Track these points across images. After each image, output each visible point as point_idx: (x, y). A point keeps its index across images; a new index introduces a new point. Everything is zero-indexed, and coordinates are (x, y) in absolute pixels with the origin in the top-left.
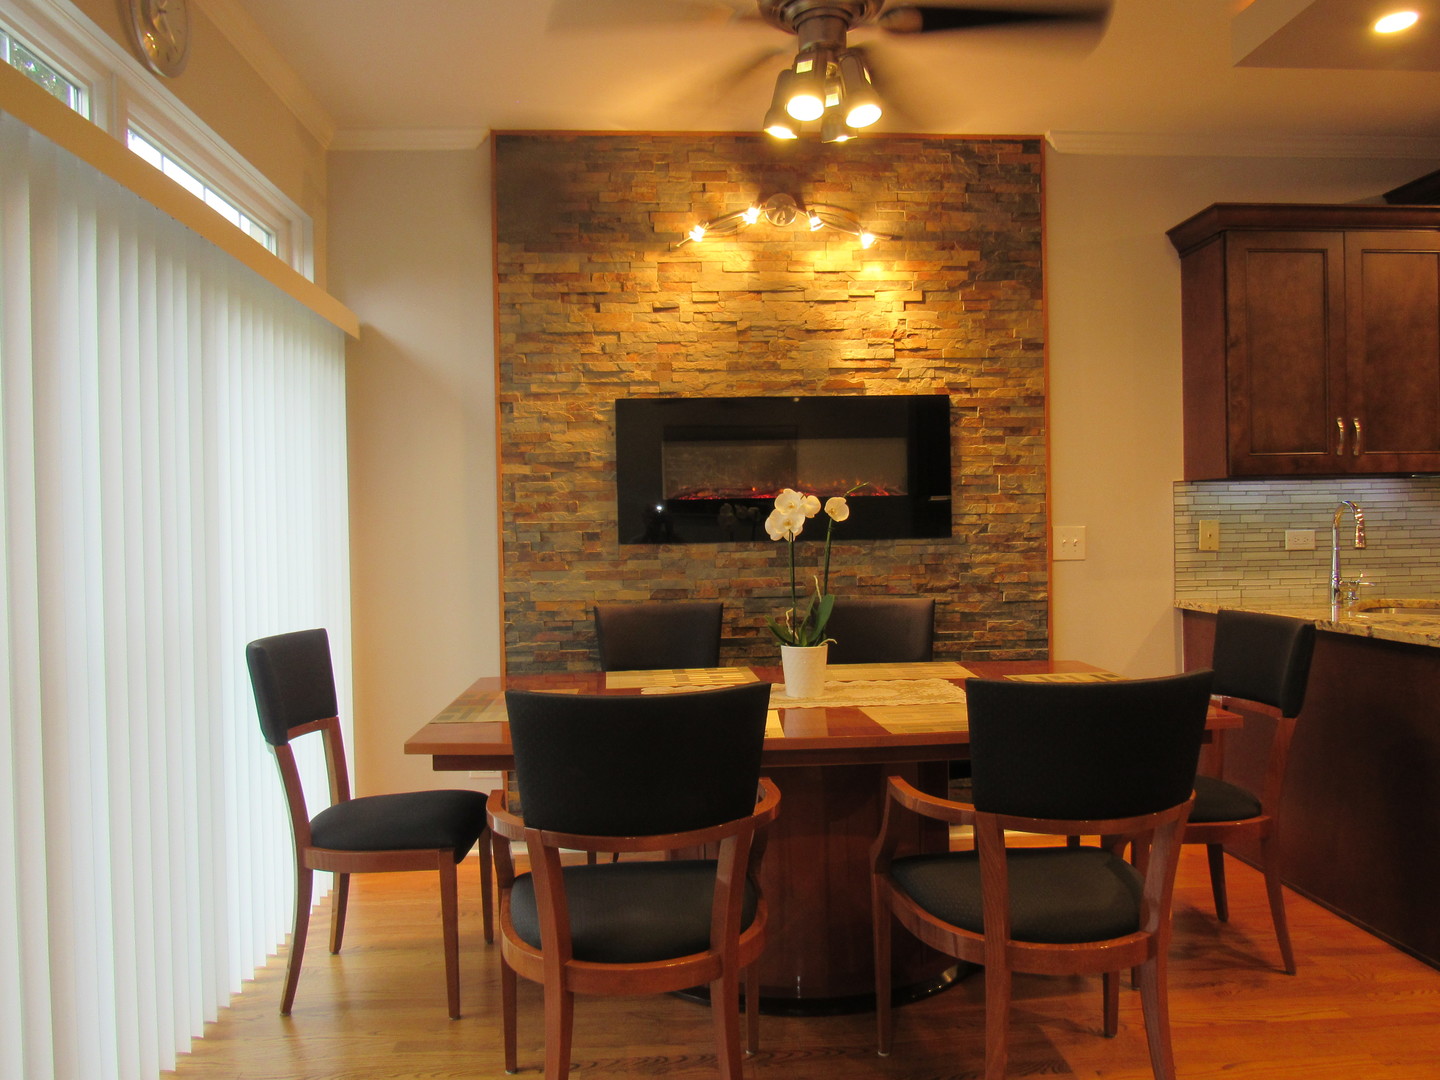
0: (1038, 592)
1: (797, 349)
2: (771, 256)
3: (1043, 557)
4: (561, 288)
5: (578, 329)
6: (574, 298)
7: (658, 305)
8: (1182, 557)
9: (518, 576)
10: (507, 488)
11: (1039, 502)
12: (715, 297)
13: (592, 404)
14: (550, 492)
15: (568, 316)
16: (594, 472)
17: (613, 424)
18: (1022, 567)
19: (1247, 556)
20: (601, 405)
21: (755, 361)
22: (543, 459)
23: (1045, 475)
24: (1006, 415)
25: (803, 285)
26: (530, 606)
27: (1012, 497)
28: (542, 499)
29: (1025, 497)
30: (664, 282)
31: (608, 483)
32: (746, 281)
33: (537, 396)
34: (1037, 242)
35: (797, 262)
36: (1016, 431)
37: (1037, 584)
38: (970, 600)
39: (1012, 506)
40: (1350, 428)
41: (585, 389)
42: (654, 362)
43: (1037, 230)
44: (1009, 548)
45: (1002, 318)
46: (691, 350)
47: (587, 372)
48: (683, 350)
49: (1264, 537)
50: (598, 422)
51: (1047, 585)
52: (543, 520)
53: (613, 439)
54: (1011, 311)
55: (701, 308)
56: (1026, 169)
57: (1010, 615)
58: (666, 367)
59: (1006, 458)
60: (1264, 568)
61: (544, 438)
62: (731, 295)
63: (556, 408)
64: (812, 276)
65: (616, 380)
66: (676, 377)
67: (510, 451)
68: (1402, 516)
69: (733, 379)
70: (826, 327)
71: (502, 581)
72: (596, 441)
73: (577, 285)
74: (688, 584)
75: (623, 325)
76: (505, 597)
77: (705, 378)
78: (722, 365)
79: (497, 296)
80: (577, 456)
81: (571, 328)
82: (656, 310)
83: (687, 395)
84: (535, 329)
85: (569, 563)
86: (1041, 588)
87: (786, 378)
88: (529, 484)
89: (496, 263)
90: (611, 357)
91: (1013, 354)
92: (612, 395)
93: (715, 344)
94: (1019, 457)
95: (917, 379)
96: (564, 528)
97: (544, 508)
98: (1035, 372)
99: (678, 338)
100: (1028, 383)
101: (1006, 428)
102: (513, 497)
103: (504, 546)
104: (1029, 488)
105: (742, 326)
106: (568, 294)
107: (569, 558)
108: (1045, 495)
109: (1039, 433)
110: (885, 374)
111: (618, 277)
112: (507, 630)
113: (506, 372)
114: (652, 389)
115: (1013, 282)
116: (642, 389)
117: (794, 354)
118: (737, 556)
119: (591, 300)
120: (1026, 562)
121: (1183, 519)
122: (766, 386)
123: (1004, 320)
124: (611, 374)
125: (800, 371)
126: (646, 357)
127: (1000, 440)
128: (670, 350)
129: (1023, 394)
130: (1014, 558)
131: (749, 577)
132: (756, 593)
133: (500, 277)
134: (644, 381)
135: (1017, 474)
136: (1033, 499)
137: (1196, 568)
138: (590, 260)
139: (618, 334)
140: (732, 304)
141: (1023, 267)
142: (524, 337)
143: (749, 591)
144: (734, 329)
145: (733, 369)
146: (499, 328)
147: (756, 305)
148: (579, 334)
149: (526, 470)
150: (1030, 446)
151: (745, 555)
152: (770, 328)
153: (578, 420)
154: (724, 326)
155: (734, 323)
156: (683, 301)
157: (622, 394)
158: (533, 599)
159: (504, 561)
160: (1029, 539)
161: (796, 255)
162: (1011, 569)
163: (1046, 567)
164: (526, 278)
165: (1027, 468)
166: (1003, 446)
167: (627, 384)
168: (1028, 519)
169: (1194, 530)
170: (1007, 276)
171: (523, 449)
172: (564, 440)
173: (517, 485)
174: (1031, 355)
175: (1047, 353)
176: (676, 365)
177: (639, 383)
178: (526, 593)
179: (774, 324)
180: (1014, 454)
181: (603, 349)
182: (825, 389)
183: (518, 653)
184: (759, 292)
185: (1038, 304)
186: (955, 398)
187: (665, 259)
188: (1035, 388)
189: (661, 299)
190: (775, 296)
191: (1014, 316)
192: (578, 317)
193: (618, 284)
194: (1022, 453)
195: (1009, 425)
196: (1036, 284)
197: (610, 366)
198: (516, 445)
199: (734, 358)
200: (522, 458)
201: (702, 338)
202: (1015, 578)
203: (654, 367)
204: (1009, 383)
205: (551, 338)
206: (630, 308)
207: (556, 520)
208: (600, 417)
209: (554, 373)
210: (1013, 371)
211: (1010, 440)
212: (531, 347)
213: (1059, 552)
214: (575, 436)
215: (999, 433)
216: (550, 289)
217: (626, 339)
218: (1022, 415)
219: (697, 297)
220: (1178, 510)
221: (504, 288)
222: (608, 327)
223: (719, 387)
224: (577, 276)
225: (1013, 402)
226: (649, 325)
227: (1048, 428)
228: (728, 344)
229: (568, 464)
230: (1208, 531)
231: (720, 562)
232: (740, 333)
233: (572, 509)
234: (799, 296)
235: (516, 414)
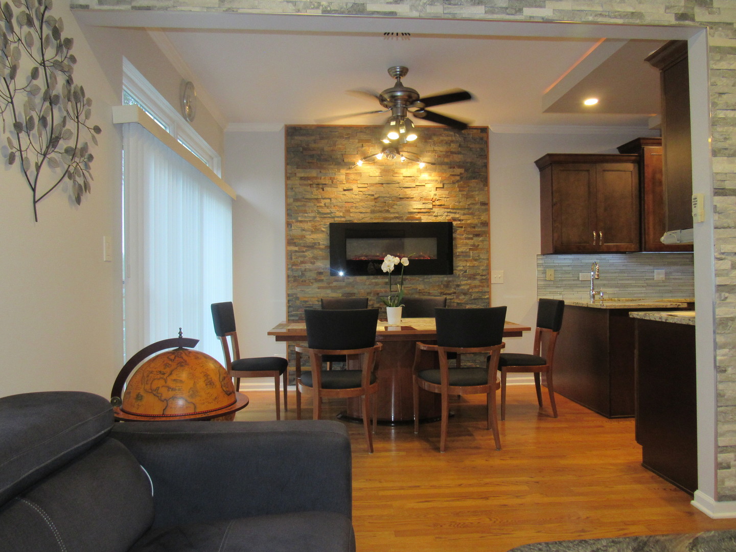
0: (485, 295)
1: (396, 205)
2: (387, 171)
3: (487, 282)
4: (310, 182)
5: (316, 197)
6: (314, 186)
7: (345, 188)
8: (541, 283)
9: (293, 287)
10: (289, 255)
11: (486, 262)
12: (366, 186)
13: (320, 225)
14: (305, 257)
15: (312, 193)
16: (321, 249)
17: (329, 232)
18: (479, 286)
19: (565, 283)
20: (324, 225)
21: (381, 209)
22: (302, 245)
23: (488, 251)
24: (474, 230)
25: (399, 181)
26: (297, 298)
27: (476, 260)
28: (302, 259)
29: (481, 260)
30: (348, 181)
31: (327, 253)
32: (377, 180)
33: (301, 222)
34: (486, 166)
35: (397, 173)
36: (477, 235)
37: (485, 292)
38: (460, 298)
39: (476, 263)
40: (598, 235)
41: (318, 219)
42: (343, 209)
43: (485, 161)
44: (475, 279)
45: (472, 193)
46: (357, 205)
47: (319, 213)
48: (354, 205)
49: (571, 276)
50: (323, 231)
51: (489, 292)
52: (303, 267)
53: (329, 237)
54: (476, 191)
55: (361, 189)
56: (482, 139)
57: (475, 304)
58: (348, 211)
59: (474, 245)
60: (571, 287)
61: (303, 237)
62: (372, 185)
63: (307, 226)
64: (402, 178)
65: (329, 216)
66: (352, 215)
67: (290, 241)
68: (624, 268)
69: (372, 216)
70: (407, 197)
71: (288, 289)
72: (322, 238)
73: (316, 181)
74: (356, 291)
75: (332, 196)
76: (288, 295)
77: (362, 215)
78: (369, 210)
79: (286, 185)
80: (315, 244)
81: (313, 197)
82: (345, 190)
83: (356, 221)
84: (300, 197)
85: (312, 283)
86: (487, 294)
87: (392, 216)
88: (298, 254)
89: (286, 172)
90: (328, 207)
91: (477, 207)
92: (328, 221)
93: (366, 203)
94: (478, 245)
95: (441, 216)
96: (310, 270)
97: (302, 262)
98: (485, 214)
99: (352, 200)
100: (482, 218)
101: (474, 234)
102: (291, 258)
103: (288, 277)
104: (482, 256)
105: (376, 196)
106: (312, 184)
107: (312, 281)
108: (488, 259)
109: (486, 236)
110: (429, 214)
111: (331, 178)
112: (289, 307)
113: (290, 213)
114: (343, 219)
115: (476, 180)
116: (339, 219)
117: (395, 207)
118: (374, 281)
119: (321, 186)
120: (481, 284)
121: (541, 269)
122: (385, 218)
123: (473, 195)
124: (328, 214)
125: (397, 213)
126: (341, 207)
127: (471, 239)
128: (350, 205)
129: (480, 222)
130: (477, 283)
131: (378, 289)
132: (380, 295)
133: (288, 178)
134: (340, 217)
135: (478, 251)
136: (484, 261)
137: (546, 287)
138: (320, 172)
139: (330, 199)
140: (372, 188)
141: (480, 175)
142: (296, 200)
143: (378, 294)
144: (373, 197)
145: (373, 212)
146: (287, 197)
147: (382, 189)
148: (317, 199)
149: (296, 249)
150: (482, 241)
151: (376, 280)
152: (387, 197)
153: (316, 230)
154: (369, 196)
155: (373, 195)
156: (354, 187)
157: (332, 221)
158: (298, 296)
159: (288, 282)
160: (482, 276)
161: (396, 170)
162: (475, 287)
163: (489, 286)
164: (297, 178)
165: (482, 249)
166: (473, 241)
167: (333, 217)
168: (482, 268)
169: (544, 273)
170: (474, 178)
171: (295, 241)
172: (310, 238)
173: (293, 254)
174: (483, 207)
175: (489, 206)
176: (351, 210)
177: (338, 217)
178: (296, 294)
179: (388, 195)
180: (476, 244)
181: (325, 204)
182: (406, 219)
183: (292, 316)
184: (382, 184)
185: (486, 189)
186: (455, 223)
187: (348, 172)
188: (484, 220)
189: (346, 186)
190: (388, 185)
191: (477, 193)
192: (316, 193)
193: (331, 181)
194: (480, 244)
195: (475, 233)
196: (485, 181)
197: (328, 211)
198: (293, 239)
199: (373, 208)
200: (295, 245)
201: (361, 200)
202: (477, 290)
203: (344, 211)
204: (475, 217)
205: (305, 200)
206: (335, 190)
207: (307, 267)
208: (324, 229)
209: (307, 213)
210: (476, 213)
211: (475, 239)
212: (298, 204)
213: (493, 281)
214: (315, 236)
215: (471, 236)
216: (305, 182)
217: (334, 201)
218: (479, 230)
219: (359, 186)
220: (538, 265)
221: (289, 182)
222: (327, 196)
223: (368, 219)
224: (316, 178)
225: (477, 225)
226: (342, 196)
227: (489, 234)
228: (371, 203)
229: (312, 246)
230: (550, 273)
231: (367, 283)
232: (375, 199)
233: (313, 263)
234: (397, 185)
235: (293, 228)
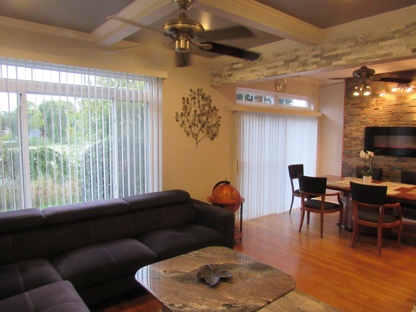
1: (405, 116)
2: (401, 97)
4: (356, 106)
5: (359, 114)
6: (359, 108)
7: (375, 108)
9: (345, 159)
10: (344, 142)
12: (387, 106)
13: (360, 128)
14: (352, 144)
15: (357, 111)
16: (360, 141)
17: (364, 131)
20: (362, 128)
21: (395, 119)
22: (351, 138)
25: (408, 103)
26: (347, 164)
28: (350, 145)
30: (376, 104)
31: (363, 142)
32: (394, 103)
33: (351, 126)
35: (407, 98)
41: (359, 125)
42: (373, 120)
46: (381, 117)
47: (360, 122)
48: (380, 117)
50: (362, 131)
52: (350, 149)
53: (364, 134)
55: (384, 109)
58: (376, 121)
61: (351, 134)
62: (391, 106)
63: (354, 128)
64: (410, 101)
65: (365, 123)
66: (378, 123)
67: (345, 136)
69: (390, 123)
70: (413, 112)
71: (342, 159)
72: (361, 135)
73: (359, 105)
74: (377, 163)
75: (367, 113)
76: (343, 162)
77: (384, 123)
78: (388, 120)
79: (345, 108)
80: (357, 137)
81: (357, 113)
82: (375, 109)
83: (380, 126)
84: (351, 114)
85: (355, 157)
87: (402, 123)
88: (348, 142)
89: (345, 102)
90: (365, 119)
92: (364, 126)
93: (387, 116)
96: (354, 151)
97: (351, 147)
99: (379, 115)
102: (345, 144)
103: (343, 153)
105: (393, 112)
106: (357, 107)
107: (354, 156)
111: (367, 104)
112: (343, 168)
113: (346, 122)
114: (373, 125)
116: (371, 125)
117: (404, 118)
118: (388, 159)
119: (362, 108)
122: (397, 124)
124: (365, 122)
125: (405, 121)
126: (372, 119)
128: (377, 117)
131: (391, 163)
132: (392, 167)
133: (346, 104)
134: (371, 123)
138: (362, 100)
139: (366, 114)
140: (391, 108)
142: (349, 115)
143: (390, 166)
144: (391, 113)
145: (390, 121)
146: (345, 114)
147: (396, 108)
148: (359, 115)
149: (348, 140)
151: (390, 159)
152: (399, 112)
153: (358, 131)
154: (389, 112)
155: (391, 111)
156: (380, 108)
157: (367, 126)
158: (347, 163)
159: (343, 156)
161: (406, 97)
164: (350, 104)
167: (368, 124)
171: (348, 136)
172: (355, 134)
173: (346, 142)
176: (378, 120)
177: (370, 124)
178: (346, 162)
179: (401, 111)
181: (363, 117)
182: (411, 125)
183: (345, 172)
184: (397, 105)
187: (377, 99)
189: (376, 107)
190: (401, 105)
192: (359, 111)
193: (367, 105)
197: (365, 121)
198: (346, 135)
199: (390, 119)
200: (347, 138)
201: (384, 115)
203: (373, 121)
205: (354, 115)
206: (369, 109)
207: (353, 149)
208: (362, 130)
209: (354, 122)
212: (350, 117)
214: (357, 134)
216: (354, 106)
217: (368, 115)
219: (383, 106)
221: (346, 106)
222: (365, 113)
223: (387, 125)
224: (359, 104)
226: (373, 112)
228: (390, 116)
229: (355, 139)
231: (384, 159)
232: (392, 113)
233: (355, 147)
234: (407, 105)
235: (346, 129)
